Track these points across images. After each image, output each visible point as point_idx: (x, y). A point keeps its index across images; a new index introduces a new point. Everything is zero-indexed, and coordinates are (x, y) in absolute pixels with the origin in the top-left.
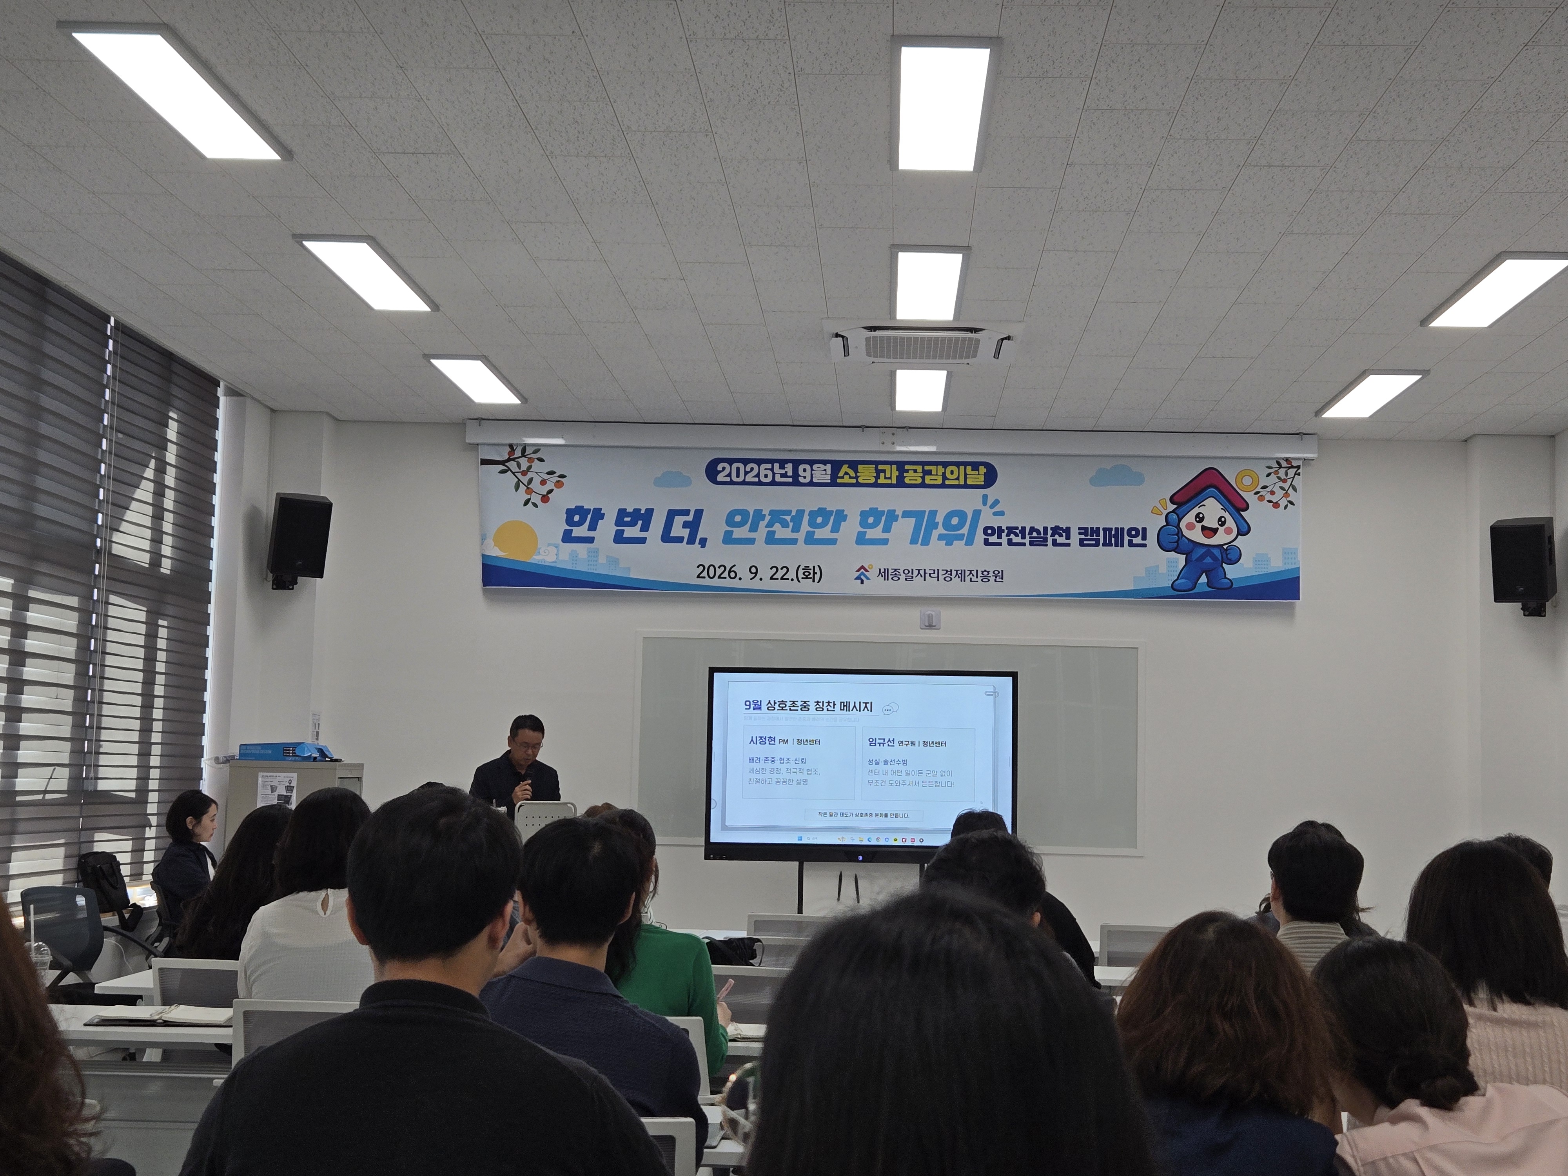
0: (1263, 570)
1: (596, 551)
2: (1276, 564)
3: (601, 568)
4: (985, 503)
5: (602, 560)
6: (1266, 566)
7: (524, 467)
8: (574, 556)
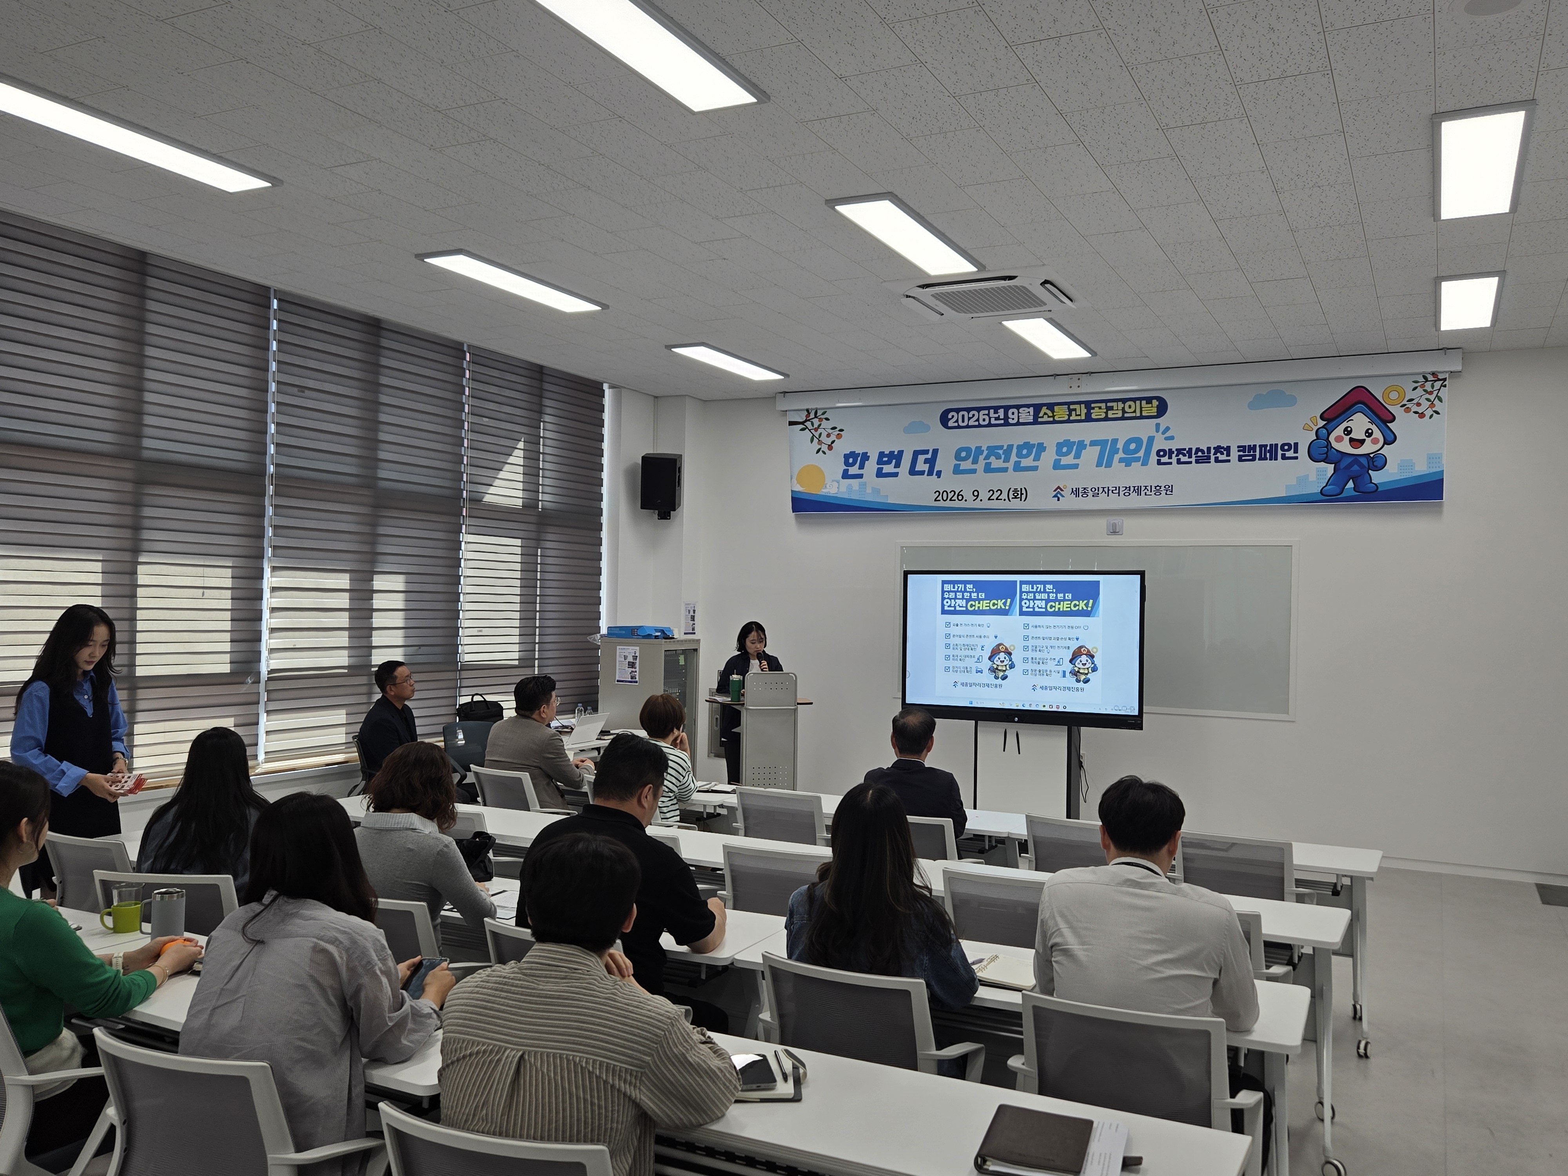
0: (1408, 474)
1: (865, 484)
2: (1421, 468)
3: (869, 496)
4: (1157, 431)
5: (869, 491)
6: (1411, 471)
7: (816, 426)
8: (850, 488)
